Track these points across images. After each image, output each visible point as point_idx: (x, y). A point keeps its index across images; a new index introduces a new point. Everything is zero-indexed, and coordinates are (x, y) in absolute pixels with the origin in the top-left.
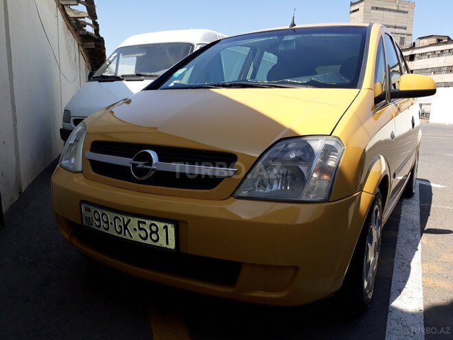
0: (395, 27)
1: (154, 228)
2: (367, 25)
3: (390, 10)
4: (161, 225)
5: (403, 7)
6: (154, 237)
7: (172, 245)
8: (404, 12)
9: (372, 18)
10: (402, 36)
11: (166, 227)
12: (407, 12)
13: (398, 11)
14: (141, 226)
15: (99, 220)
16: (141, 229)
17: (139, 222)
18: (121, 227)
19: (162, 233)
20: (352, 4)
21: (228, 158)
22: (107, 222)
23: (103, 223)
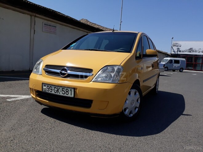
1: (67, 90)
2: (137, 33)
4: (69, 89)
6: (67, 93)
7: (73, 96)
11: (71, 90)
14: (63, 90)
15: (49, 89)
16: (63, 91)
17: (62, 89)
18: (56, 90)
19: (70, 92)
21: (90, 71)
22: (52, 89)
23: (50, 90)
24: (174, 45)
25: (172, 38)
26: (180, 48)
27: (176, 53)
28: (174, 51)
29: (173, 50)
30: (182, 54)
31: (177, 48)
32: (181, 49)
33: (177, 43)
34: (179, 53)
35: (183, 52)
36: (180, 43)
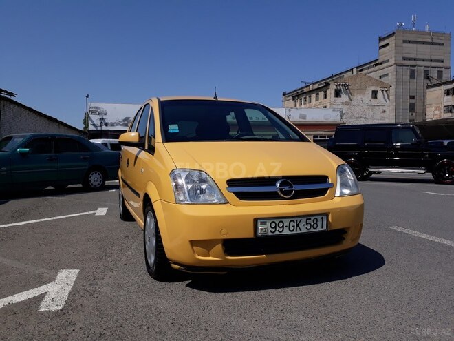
0: (431, 61)
1: (315, 221)
3: (424, 43)
4: (319, 218)
5: (438, 39)
6: (315, 226)
7: (325, 228)
8: (439, 44)
9: (404, 52)
10: (440, 69)
11: (322, 218)
12: (443, 44)
13: (432, 44)
14: (308, 221)
15: (275, 227)
16: (307, 224)
18: (294, 226)
19: (320, 223)
20: (381, 39)
22: (283, 227)
23: (278, 229)
24: (93, 112)
25: (87, 97)
26: (104, 117)
27: (99, 128)
28: (94, 125)
29: (92, 121)
30: (111, 131)
31: (98, 117)
32: (108, 119)
33: (97, 108)
34: (104, 128)
35: (112, 125)
36: (104, 106)
